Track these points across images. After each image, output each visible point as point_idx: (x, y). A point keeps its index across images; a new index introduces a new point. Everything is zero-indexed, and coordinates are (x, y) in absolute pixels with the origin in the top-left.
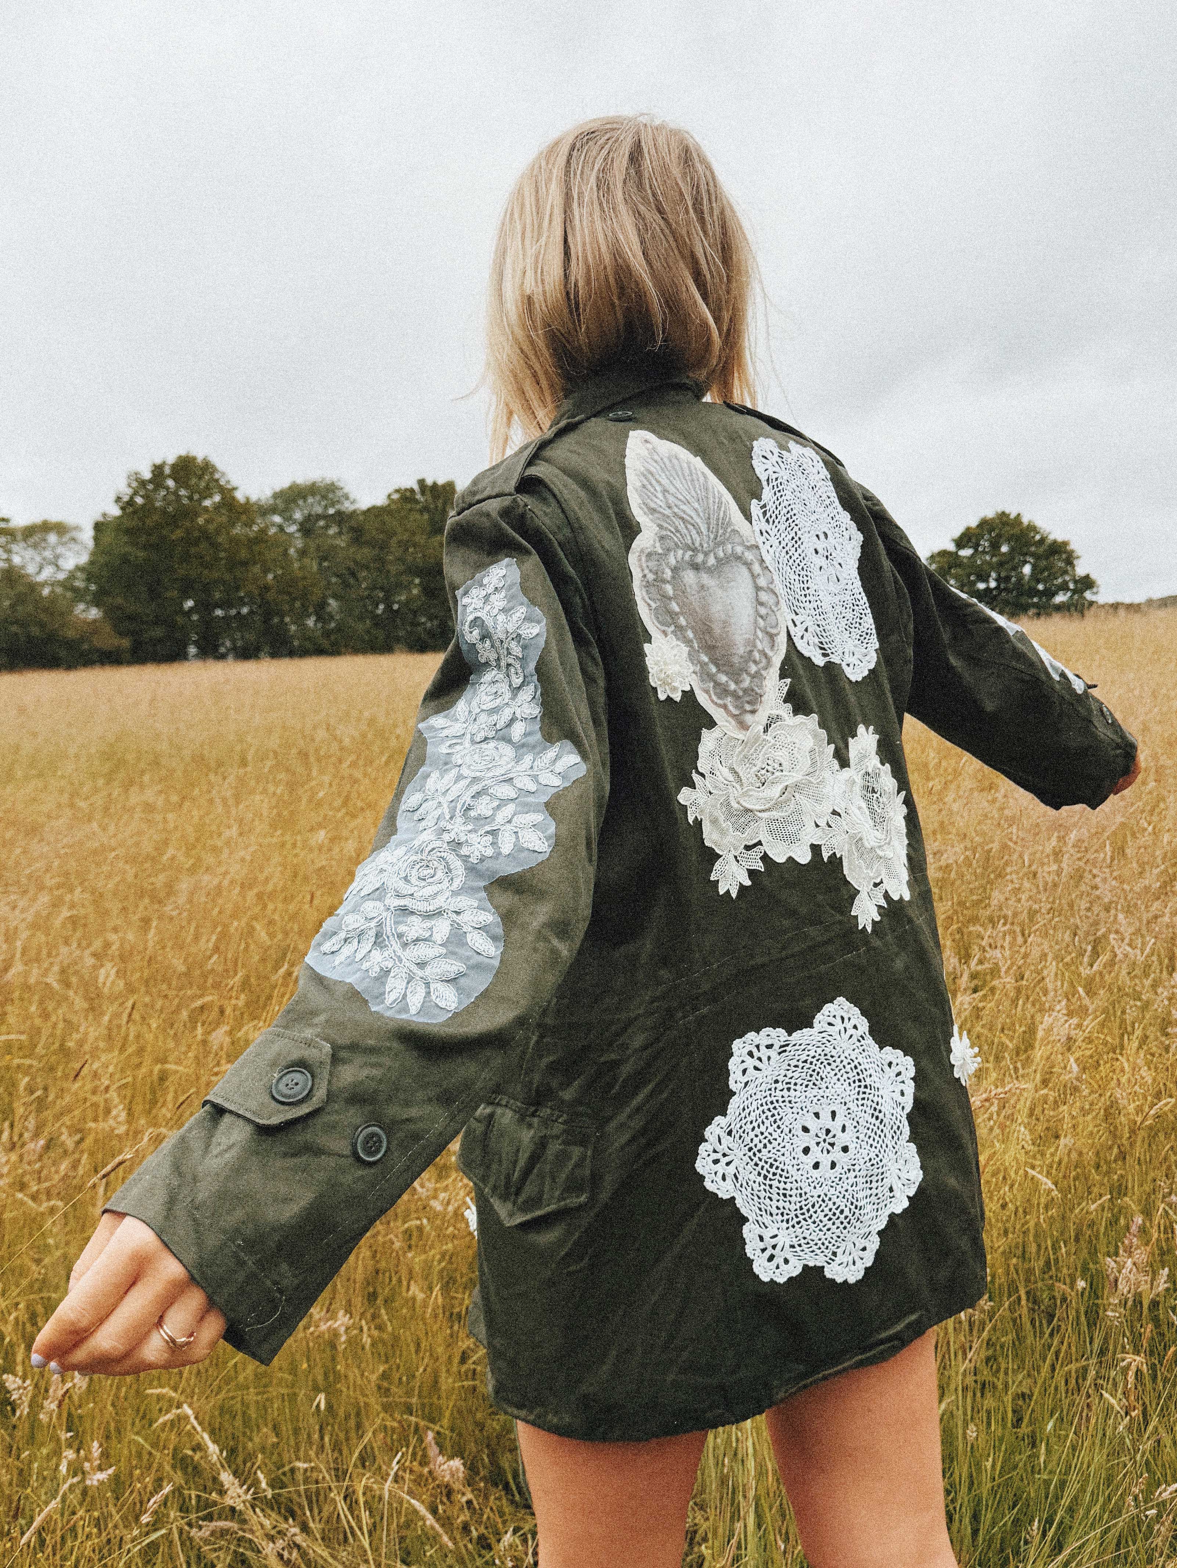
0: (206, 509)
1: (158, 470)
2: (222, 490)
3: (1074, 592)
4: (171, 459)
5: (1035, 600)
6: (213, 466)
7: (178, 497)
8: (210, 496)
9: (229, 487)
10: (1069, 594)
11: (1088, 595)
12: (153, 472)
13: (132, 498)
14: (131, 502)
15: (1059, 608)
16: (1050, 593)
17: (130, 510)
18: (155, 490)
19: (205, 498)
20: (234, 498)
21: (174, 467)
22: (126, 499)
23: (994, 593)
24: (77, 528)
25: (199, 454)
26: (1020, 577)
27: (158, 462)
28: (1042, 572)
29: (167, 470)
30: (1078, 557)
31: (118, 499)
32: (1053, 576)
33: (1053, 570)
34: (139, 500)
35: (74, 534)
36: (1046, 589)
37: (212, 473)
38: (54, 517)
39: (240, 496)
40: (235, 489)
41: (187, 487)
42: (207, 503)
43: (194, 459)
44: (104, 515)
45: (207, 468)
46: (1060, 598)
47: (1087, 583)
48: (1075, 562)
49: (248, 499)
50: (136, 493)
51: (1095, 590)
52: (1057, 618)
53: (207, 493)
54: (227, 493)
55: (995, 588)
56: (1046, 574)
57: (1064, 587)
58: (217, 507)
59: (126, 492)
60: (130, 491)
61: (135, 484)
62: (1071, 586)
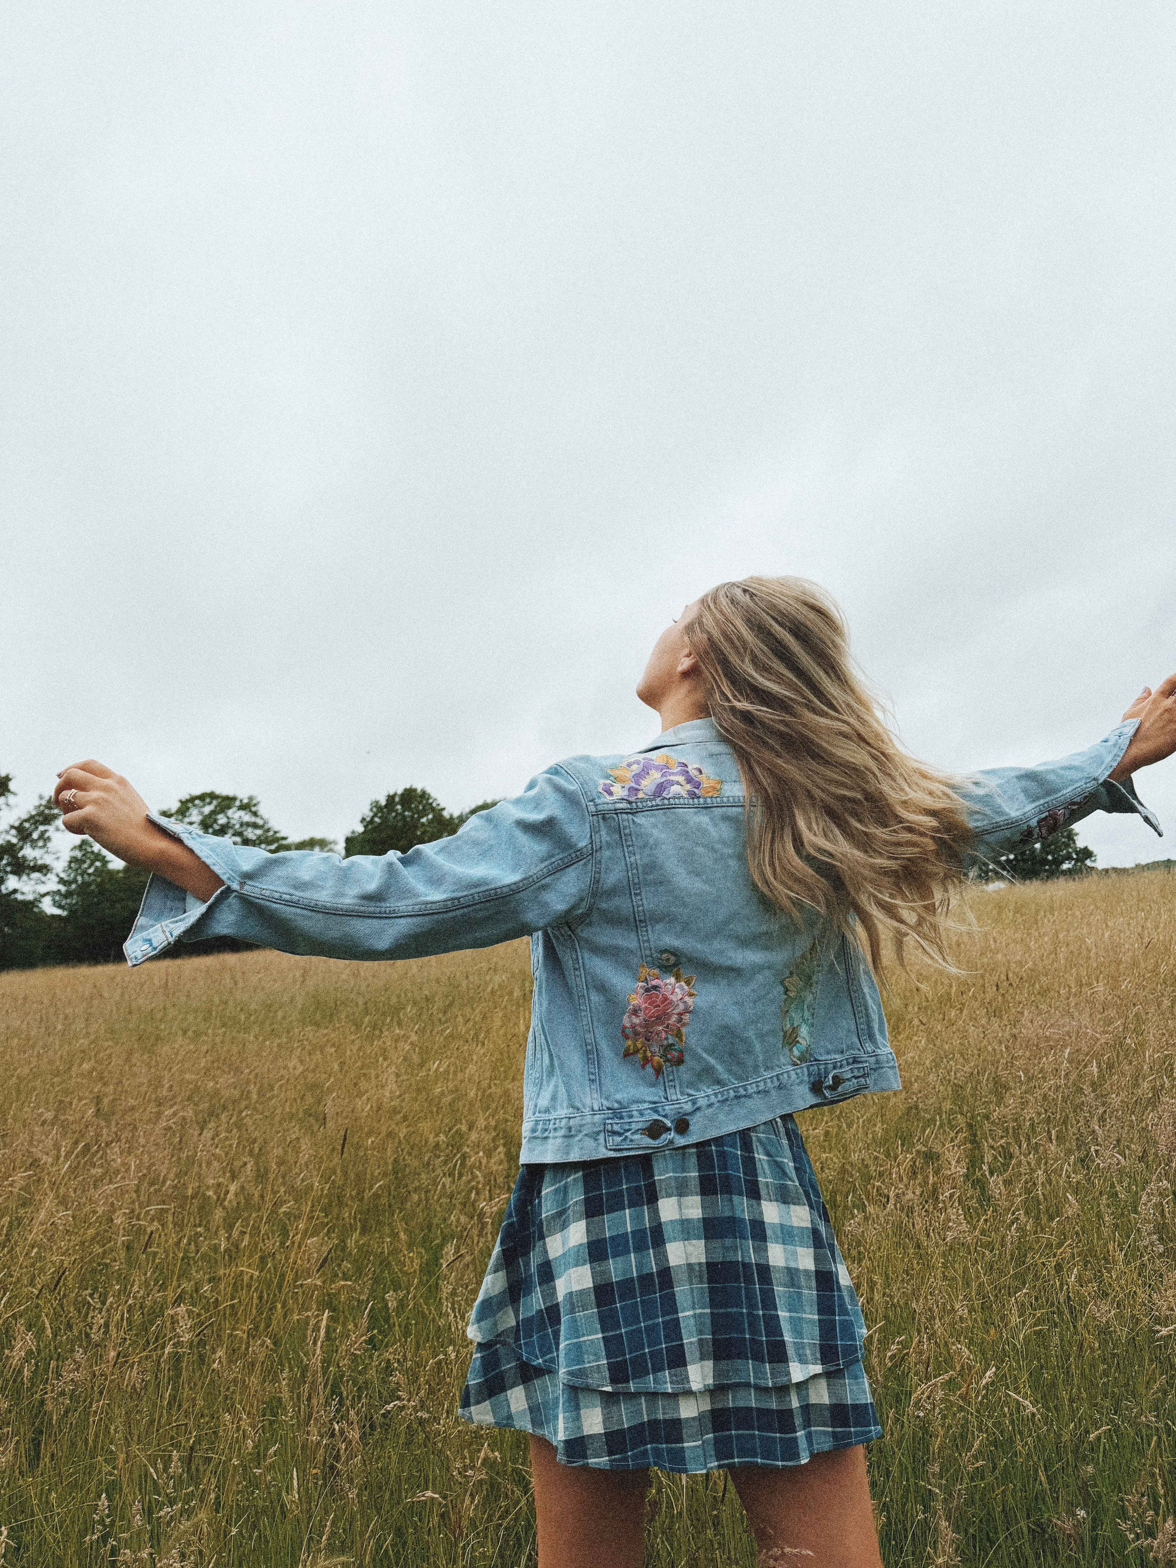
0: (423, 824)
1: (391, 799)
2: (433, 809)
3: (1077, 860)
4: (400, 791)
5: (1047, 867)
6: (429, 795)
7: (404, 817)
8: (427, 815)
9: (440, 808)
10: (1073, 862)
11: (1088, 862)
12: (387, 800)
13: (372, 818)
14: (372, 821)
15: (1064, 873)
16: (1058, 862)
17: (370, 827)
18: (389, 813)
19: (423, 817)
20: (442, 816)
21: (402, 795)
22: (368, 819)
23: (1014, 863)
24: (334, 842)
25: (419, 787)
26: (1033, 851)
27: (392, 793)
28: (1050, 846)
29: (397, 799)
30: (1077, 834)
31: (363, 820)
32: (1058, 849)
33: (1059, 844)
34: (377, 820)
35: (332, 846)
36: (1054, 859)
37: (428, 799)
38: (318, 835)
39: (446, 814)
40: (443, 809)
41: (410, 809)
42: (424, 820)
43: (415, 790)
44: (353, 832)
45: (424, 795)
46: (1066, 866)
47: (1086, 854)
48: (1075, 838)
49: (451, 816)
50: (375, 815)
51: (1093, 859)
52: (1062, 879)
53: (423, 813)
54: (438, 813)
55: (1014, 859)
56: (1053, 847)
57: (1069, 858)
58: (430, 822)
59: (369, 814)
60: (371, 814)
61: (375, 809)
62: (1075, 856)
